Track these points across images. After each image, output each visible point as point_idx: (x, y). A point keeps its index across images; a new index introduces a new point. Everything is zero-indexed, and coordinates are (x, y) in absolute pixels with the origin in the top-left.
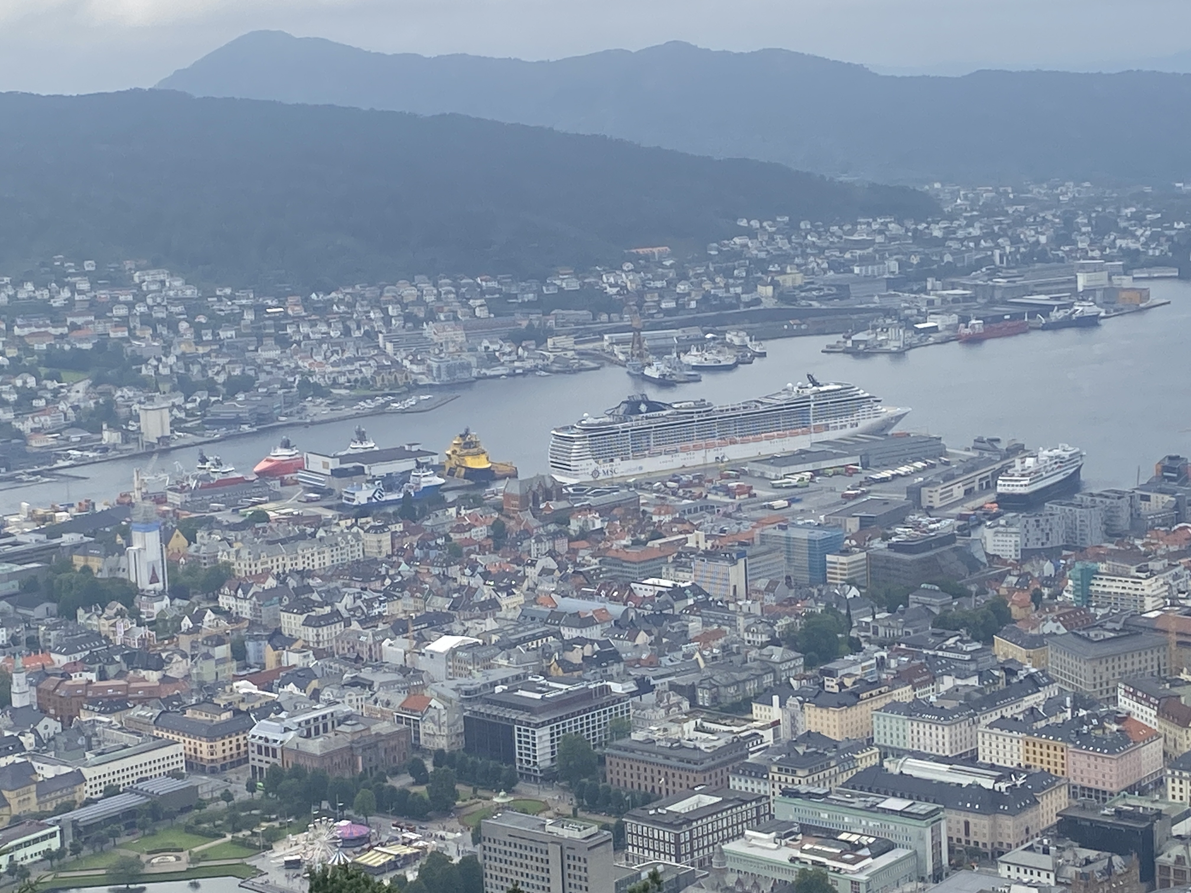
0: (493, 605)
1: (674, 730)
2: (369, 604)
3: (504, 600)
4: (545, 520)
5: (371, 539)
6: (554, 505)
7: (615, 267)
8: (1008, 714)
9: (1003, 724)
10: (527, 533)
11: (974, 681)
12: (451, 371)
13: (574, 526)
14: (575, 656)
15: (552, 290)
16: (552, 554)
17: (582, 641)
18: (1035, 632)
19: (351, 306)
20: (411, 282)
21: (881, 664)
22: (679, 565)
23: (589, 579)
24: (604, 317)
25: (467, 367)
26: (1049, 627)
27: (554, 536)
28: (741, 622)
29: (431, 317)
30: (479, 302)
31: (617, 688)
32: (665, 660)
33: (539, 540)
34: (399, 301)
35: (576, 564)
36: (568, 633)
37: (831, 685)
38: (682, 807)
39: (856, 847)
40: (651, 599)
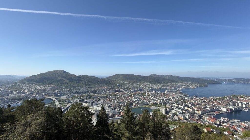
11: (185, 105)
18: (188, 103)
20: (158, 84)
37: (177, 104)
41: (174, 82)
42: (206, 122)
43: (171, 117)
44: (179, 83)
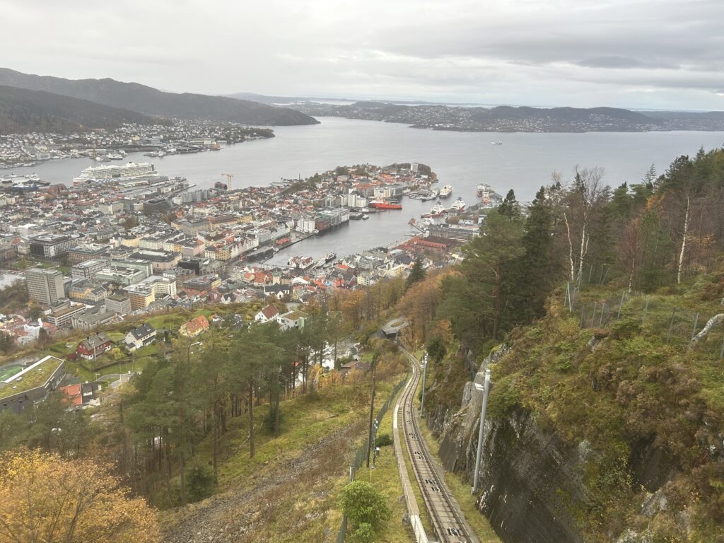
0: (43, 216)
1: (87, 246)
2: (7, 216)
3: (47, 215)
4: (61, 195)
5: (9, 200)
6: (64, 191)
7: (89, 133)
8: (170, 239)
9: (169, 242)
10: (56, 198)
11: (164, 232)
12: (42, 157)
13: (70, 196)
14: (64, 229)
15: (72, 138)
16: (62, 203)
17: (67, 225)
18: (180, 221)
19: (13, 139)
20: (31, 133)
21: (143, 229)
22: (96, 206)
23: (71, 209)
24: (86, 145)
25: (47, 156)
26: (184, 220)
27: (63, 199)
28: (110, 220)
29: (37, 143)
30: (50, 140)
31: (73, 236)
32: (89, 229)
33: (59, 200)
34: (28, 138)
35: (68, 205)
36: (63, 223)
37: (129, 234)
38: (86, 264)
39: (130, 271)
40: (88, 215)
41: (129, 120)
42: (238, 290)
43: (89, 307)
44: (152, 123)
